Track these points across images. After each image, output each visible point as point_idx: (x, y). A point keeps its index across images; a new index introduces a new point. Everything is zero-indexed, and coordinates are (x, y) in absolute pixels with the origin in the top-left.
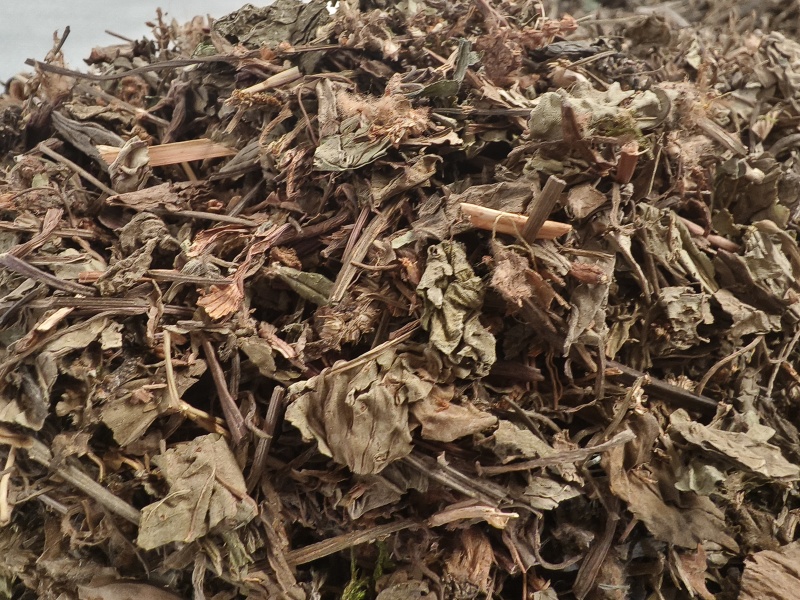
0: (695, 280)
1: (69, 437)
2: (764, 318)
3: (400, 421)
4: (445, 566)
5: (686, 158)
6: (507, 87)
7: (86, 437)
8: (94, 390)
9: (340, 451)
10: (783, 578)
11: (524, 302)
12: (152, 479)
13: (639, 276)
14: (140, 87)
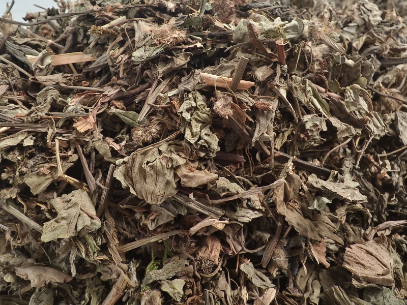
0: (320, 112)
1: (8, 190)
2: (353, 129)
3: (170, 176)
4: (198, 254)
5: (315, 54)
6: (228, 23)
7: (16, 190)
8: (20, 167)
9: (141, 192)
10: (365, 256)
11: (229, 117)
12: (50, 211)
13: (291, 109)
14: (50, 30)
